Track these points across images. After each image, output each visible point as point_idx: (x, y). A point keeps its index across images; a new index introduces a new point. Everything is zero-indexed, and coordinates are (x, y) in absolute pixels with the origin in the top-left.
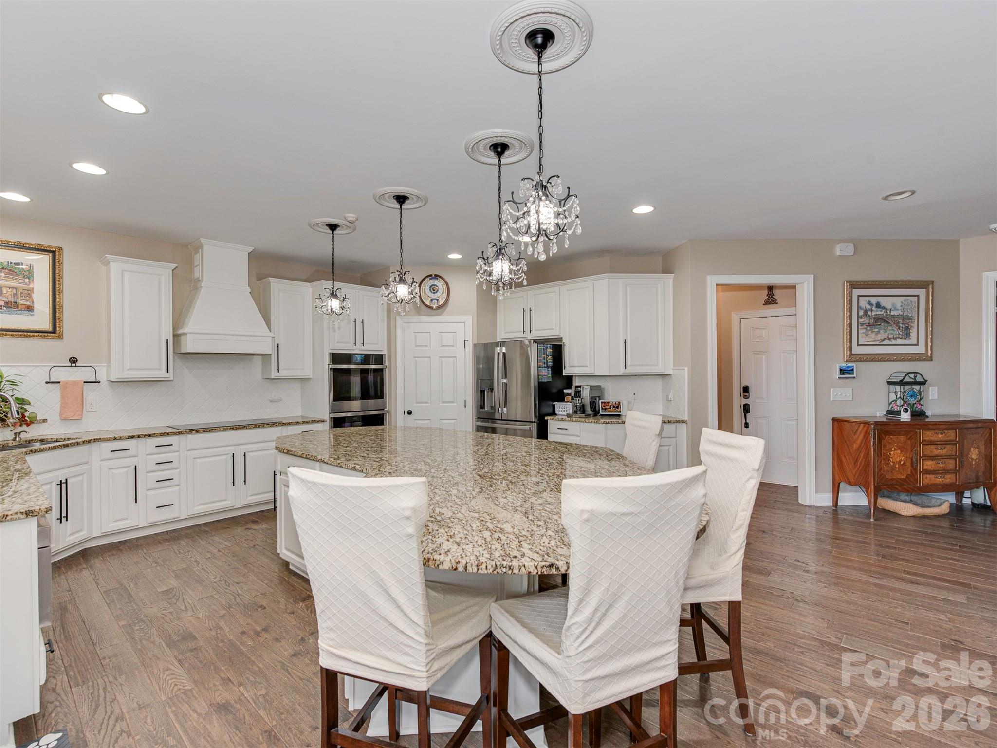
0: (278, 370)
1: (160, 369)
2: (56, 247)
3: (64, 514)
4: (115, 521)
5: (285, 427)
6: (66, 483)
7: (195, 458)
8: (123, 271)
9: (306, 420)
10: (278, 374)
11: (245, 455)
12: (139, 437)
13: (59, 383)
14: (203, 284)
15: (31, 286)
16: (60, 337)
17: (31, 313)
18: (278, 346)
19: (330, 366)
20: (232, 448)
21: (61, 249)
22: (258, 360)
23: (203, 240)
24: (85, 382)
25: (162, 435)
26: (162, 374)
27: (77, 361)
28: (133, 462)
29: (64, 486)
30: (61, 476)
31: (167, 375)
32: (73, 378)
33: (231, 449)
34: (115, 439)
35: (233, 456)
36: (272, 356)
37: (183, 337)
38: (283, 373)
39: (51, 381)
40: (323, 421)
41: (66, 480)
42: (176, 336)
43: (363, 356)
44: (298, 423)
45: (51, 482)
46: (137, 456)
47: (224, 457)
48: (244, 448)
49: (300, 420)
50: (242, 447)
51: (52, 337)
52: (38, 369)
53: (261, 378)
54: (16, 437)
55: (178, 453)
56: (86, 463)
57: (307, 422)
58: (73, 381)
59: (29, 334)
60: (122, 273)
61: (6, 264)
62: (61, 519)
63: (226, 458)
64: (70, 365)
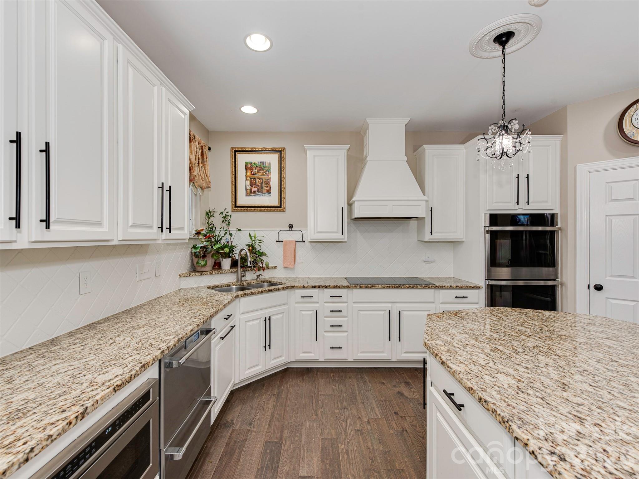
0: (431, 232)
1: (337, 232)
2: (282, 148)
3: (268, 343)
4: (303, 352)
5: (437, 291)
6: (270, 319)
7: (359, 310)
8: (314, 156)
9: (459, 285)
10: (431, 237)
11: (400, 313)
12: (319, 287)
13: (282, 242)
14: (368, 159)
15: (270, 177)
16: (283, 210)
17: (269, 195)
18: (431, 210)
19: (487, 229)
20: (390, 305)
21: (284, 148)
22: (413, 223)
23: (368, 120)
24: (296, 242)
25: (335, 287)
26: (338, 236)
27: (293, 226)
28: (315, 306)
29: (268, 321)
30: (266, 313)
31: (342, 237)
32: (291, 239)
33: (388, 306)
34: (304, 287)
35: (390, 313)
36: (426, 219)
37: (353, 205)
38: (437, 236)
39: (279, 240)
40: (478, 288)
41: (270, 317)
42: (350, 205)
43: (527, 217)
44: (451, 287)
45: (260, 318)
46: (318, 303)
47: (383, 312)
48: (400, 306)
49: (454, 285)
50: (398, 305)
51: (280, 210)
52: (273, 232)
53: (416, 240)
54: (257, 278)
55: (347, 304)
56: (286, 304)
57: (461, 288)
58: (290, 241)
59: (268, 208)
60: (314, 158)
61: (258, 163)
62: (265, 347)
63: (384, 313)
64: (288, 229)
